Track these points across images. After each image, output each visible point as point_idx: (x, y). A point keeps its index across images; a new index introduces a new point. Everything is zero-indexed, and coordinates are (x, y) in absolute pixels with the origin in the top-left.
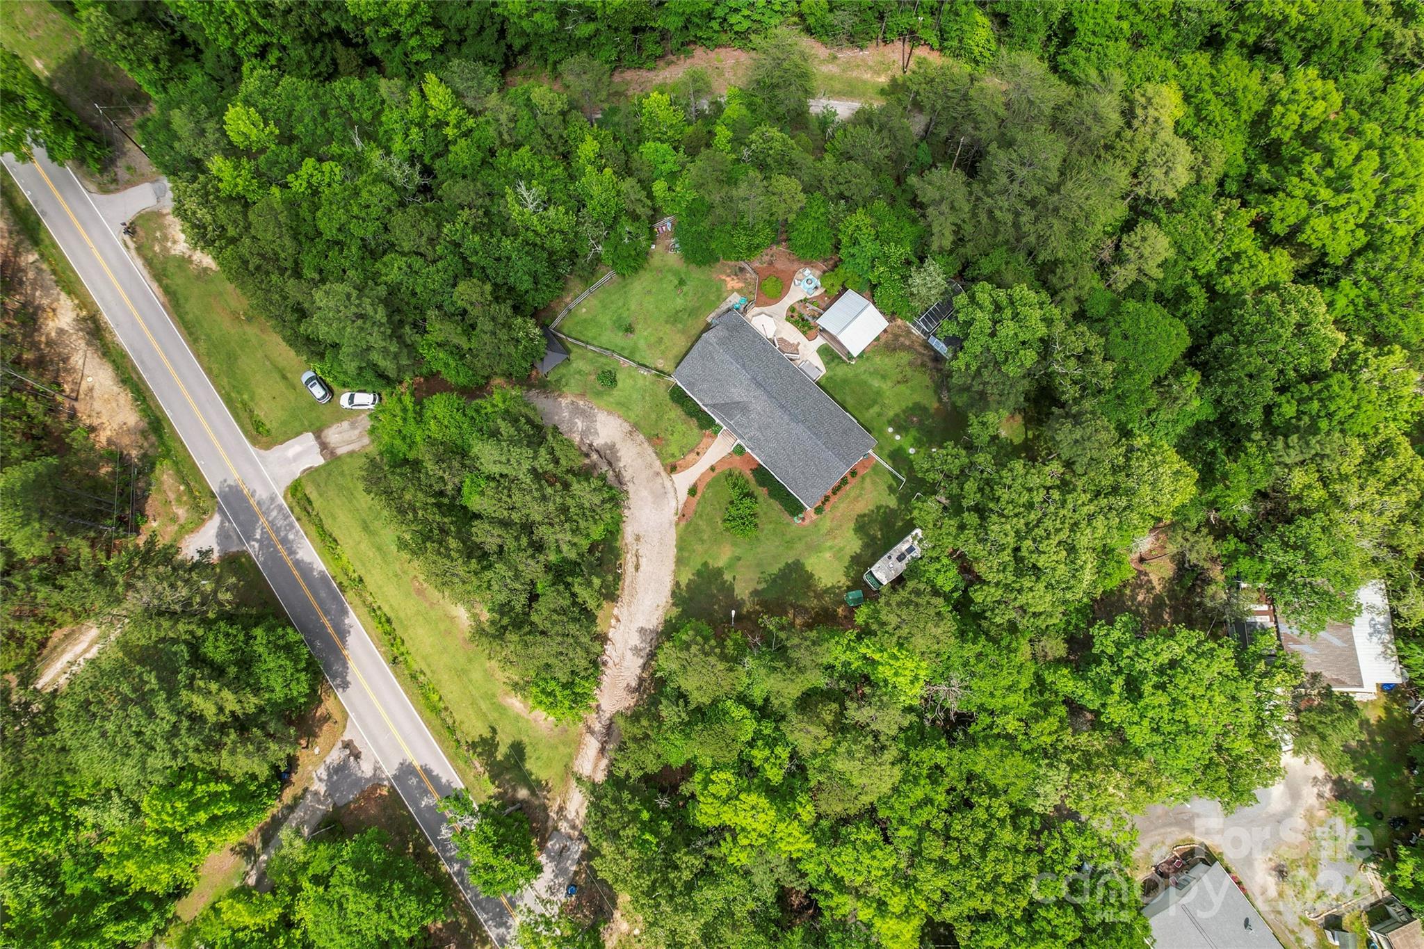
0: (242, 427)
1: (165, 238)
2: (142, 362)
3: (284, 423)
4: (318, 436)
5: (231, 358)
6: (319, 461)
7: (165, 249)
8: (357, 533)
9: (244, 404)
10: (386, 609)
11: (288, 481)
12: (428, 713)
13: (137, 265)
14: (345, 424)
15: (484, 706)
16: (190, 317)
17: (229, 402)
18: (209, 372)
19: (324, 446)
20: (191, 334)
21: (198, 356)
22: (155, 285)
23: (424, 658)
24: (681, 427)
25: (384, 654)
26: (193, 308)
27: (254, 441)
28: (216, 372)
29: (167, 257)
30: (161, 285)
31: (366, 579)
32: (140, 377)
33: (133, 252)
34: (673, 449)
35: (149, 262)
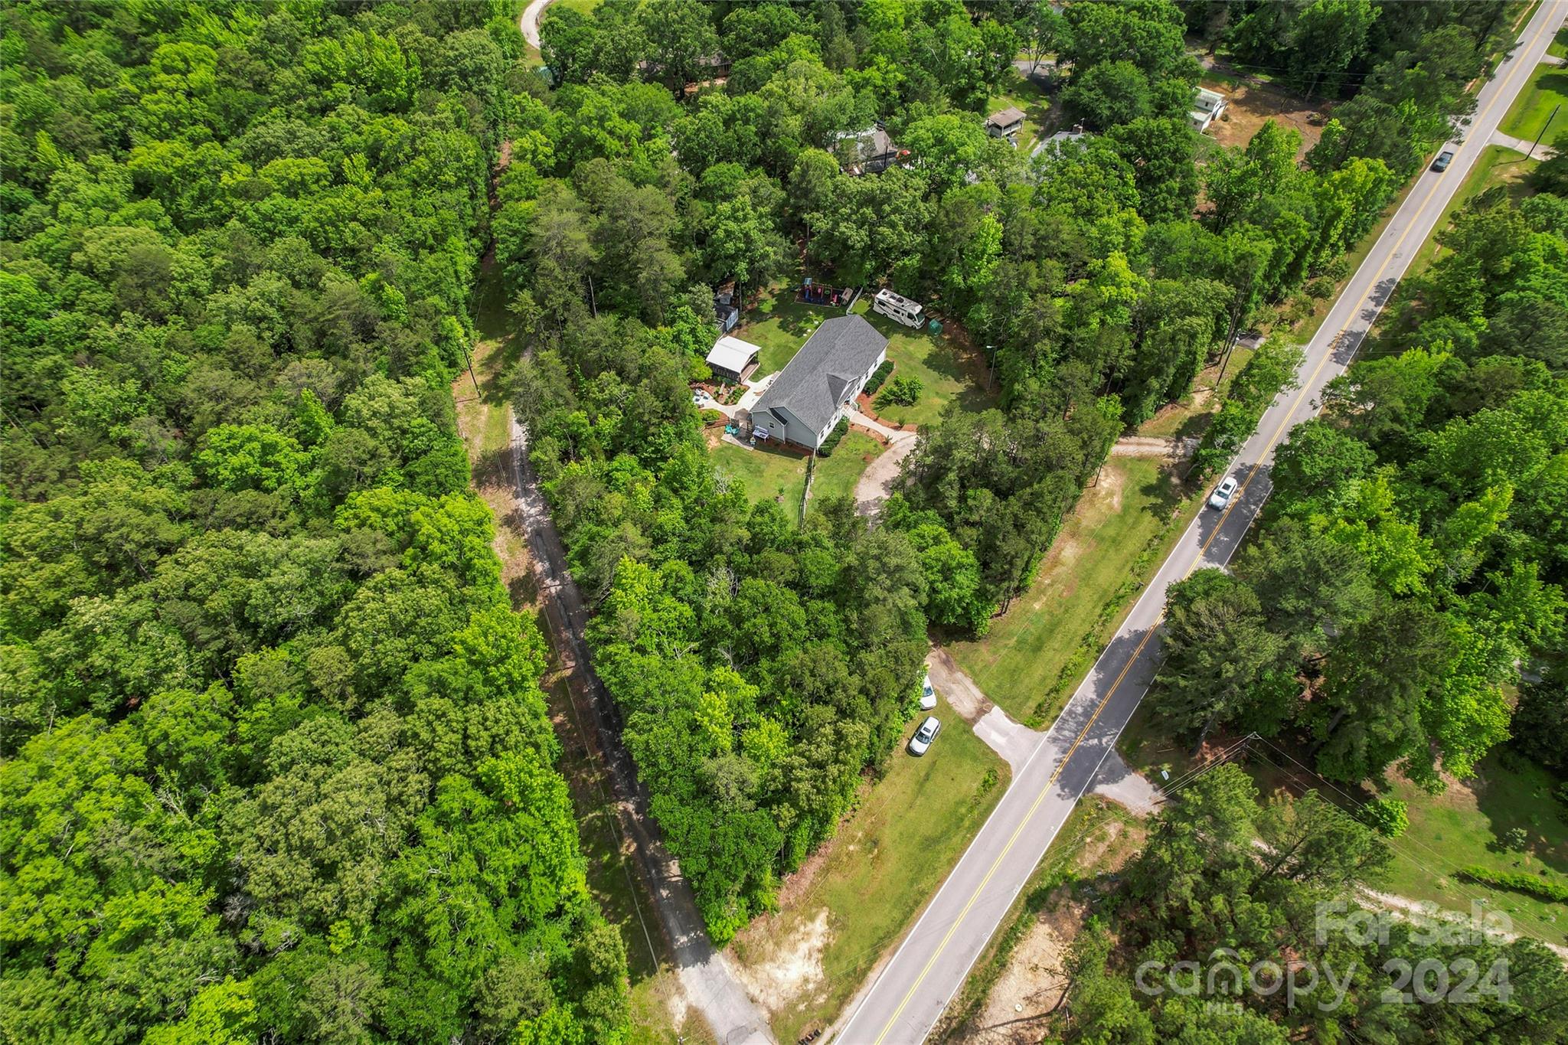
0: (997, 799)
1: (805, 996)
2: (972, 950)
3: (975, 759)
4: (974, 721)
5: (930, 843)
6: (997, 711)
7: (820, 990)
8: (1047, 654)
9: (971, 810)
10: (1098, 611)
11: (1030, 732)
12: (1161, 555)
13: (852, 1012)
14: (951, 700)
15: (1130, 521)
16: (897, 915)
17: (977, 825)
18: (952, 863)
19: (981, 712)
20: (917, 903)
21: (940, 882)
22: (872, 976)
23: (1120, 570)
24: (851, 445)
25: (1136, 599)
26: (882, 918)
27: (1007, 780)
28: (949, 854)
29: (830, 980)
30: (869, 968)
31: (1082, 633)
32: (991, 945)
33: (837, 1026)
34: (870, 446)
35: (844, 999)
